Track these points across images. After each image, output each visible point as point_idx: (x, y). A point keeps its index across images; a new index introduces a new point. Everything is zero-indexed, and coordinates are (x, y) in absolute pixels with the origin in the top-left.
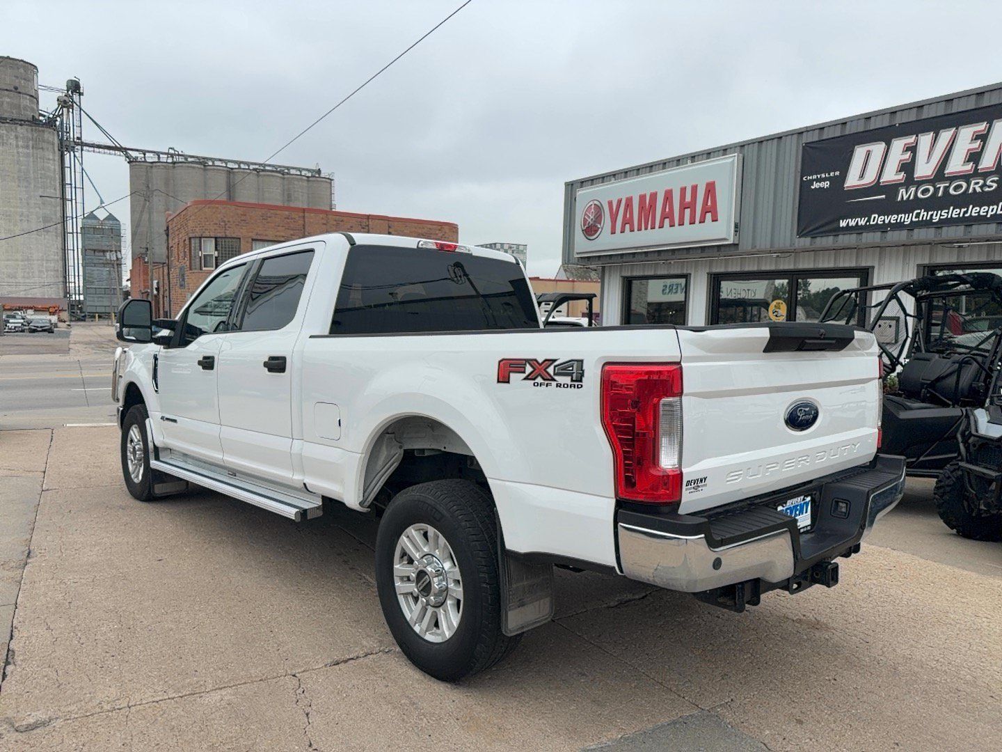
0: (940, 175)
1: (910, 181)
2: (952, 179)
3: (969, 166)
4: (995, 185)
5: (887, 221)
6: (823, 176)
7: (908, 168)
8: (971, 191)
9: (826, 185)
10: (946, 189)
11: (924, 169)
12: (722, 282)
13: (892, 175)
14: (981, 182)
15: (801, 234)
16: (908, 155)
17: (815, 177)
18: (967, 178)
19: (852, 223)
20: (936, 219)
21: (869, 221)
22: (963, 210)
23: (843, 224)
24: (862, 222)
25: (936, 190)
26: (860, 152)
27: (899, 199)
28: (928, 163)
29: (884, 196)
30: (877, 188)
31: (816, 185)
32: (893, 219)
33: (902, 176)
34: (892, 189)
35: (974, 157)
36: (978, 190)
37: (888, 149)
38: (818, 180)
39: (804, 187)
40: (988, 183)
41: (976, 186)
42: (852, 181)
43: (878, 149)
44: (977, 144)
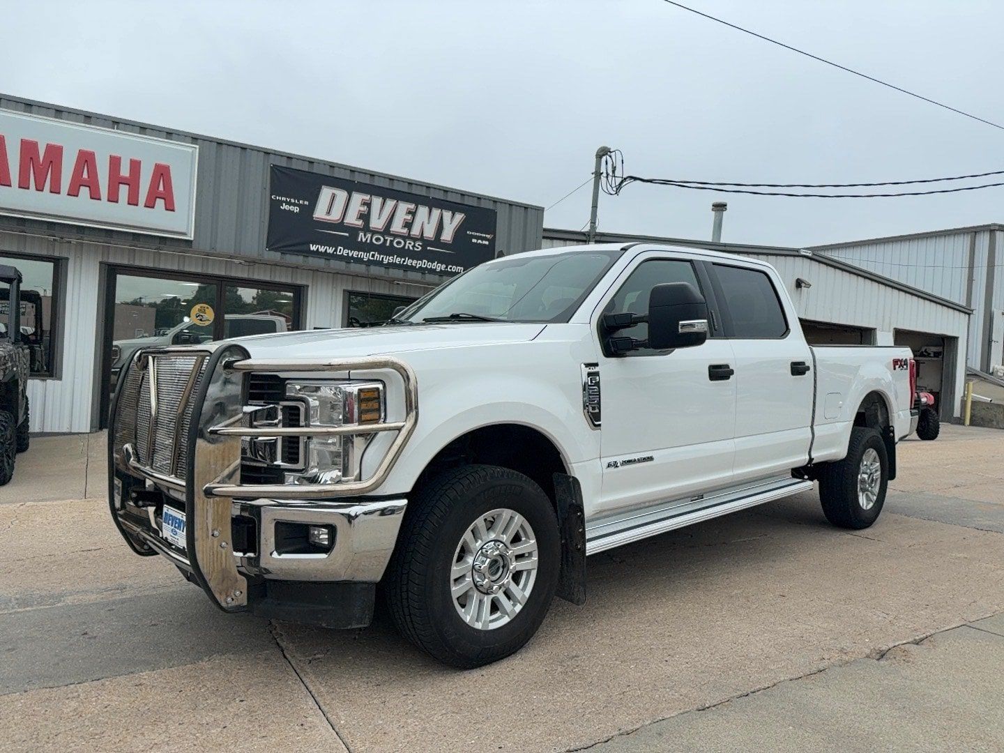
0: (387, 231)
1: (366, 228)
2: (395, 236)
3: (405, 231)
4: (420, 248)
5: (350, 255)
6: (293, 201)
7: (365, 217)
8: (406, 247)
9: (296, 210)
10: (392, 242)
11: (377, 223)
12: (118, 276)
13: (352, 219)
14: (413, 243)
15: (271, 245)
16: (364, 208)
17: (284, 199)
18: (404, 238)
19: (322, 249)
20: (385, 262)
21: (336, 250)
22: (403, 259)
23: (313, 248)
24: (330, 251)
25: (385, 241)
26: (326, 193)
27: (359, 240)
28: (379, 219)
29: (347, 234)
30: (340, 226)
31: (285, 207)
32: (355, 254)
33: (360, 223)
34: (354, 231)
35: (408, 225)
36: (411, 248)
37: (350, 197)
38: (290, 204)
39: (275, 205)
40: (417, 245)
41: (409, 245)
42: (320, 213)
43: (342, 195)
44: (409, 217)
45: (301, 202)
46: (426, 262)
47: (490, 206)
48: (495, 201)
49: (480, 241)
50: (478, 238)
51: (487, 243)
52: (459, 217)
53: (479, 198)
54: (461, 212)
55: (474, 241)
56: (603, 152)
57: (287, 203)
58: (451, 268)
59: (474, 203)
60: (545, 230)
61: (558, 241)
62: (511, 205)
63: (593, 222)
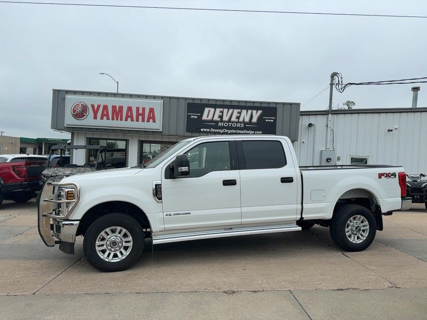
0: (229, 121)
1: (222, 121)
2: (233, 122)
3: (237, 120)
4: (243, 126)
5: (216, 131)
6: (195, 114)
7: (221, 117)
8: (237, 126)
9: (196, 117)
10: (231, 125)
11: (225, 118)
12: (144, 144)
13: (216, 118)
14: (240, 124)
15: (188, 131)
16: (221, 114)
17: (192, 114)
18: (236, 123)
19: (205, 130)
20: (229, 132)
21: (210, 130)
22: (236, 131)
23: (202, 130)
24: (208, 130)
25: (229, 124)
26: (207, 110)
27: (219, 125)
28: (226, 117)
29: (214, 124)
30: (212, 121)
31: (192, 117)
32: (217, 130)
33: (219, 119)
34: (217, 122)
35: (238, 118)
36: (239, 126)
37: (215, 110)
38: (194, 115)
39: (189, 117)
40: (241, 125)
41: (239, 125)
42: (204, 117)
43: (212, 110)
44: (238, 115)
45: (198, 114)
46: (246, 131)
47: (274, 106)
48: (276, 103)
49: (269, 121)
50: (268, 119)
51: (273, 121)
52: (260, 112)
53: (269, 103)
54: (260, 110)
55: (267, 120)
56: (334, 75)
57: (193, 115)
58: (256, 132)
59: (266, 105)
60: (301, 112)
61: (312, 116)
62: (284, 104)
63: (330, 106)
